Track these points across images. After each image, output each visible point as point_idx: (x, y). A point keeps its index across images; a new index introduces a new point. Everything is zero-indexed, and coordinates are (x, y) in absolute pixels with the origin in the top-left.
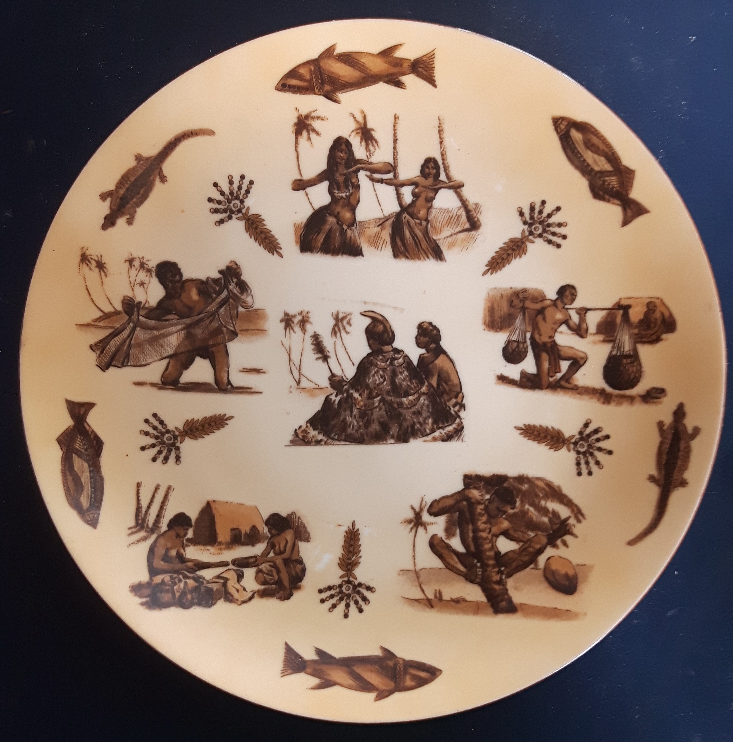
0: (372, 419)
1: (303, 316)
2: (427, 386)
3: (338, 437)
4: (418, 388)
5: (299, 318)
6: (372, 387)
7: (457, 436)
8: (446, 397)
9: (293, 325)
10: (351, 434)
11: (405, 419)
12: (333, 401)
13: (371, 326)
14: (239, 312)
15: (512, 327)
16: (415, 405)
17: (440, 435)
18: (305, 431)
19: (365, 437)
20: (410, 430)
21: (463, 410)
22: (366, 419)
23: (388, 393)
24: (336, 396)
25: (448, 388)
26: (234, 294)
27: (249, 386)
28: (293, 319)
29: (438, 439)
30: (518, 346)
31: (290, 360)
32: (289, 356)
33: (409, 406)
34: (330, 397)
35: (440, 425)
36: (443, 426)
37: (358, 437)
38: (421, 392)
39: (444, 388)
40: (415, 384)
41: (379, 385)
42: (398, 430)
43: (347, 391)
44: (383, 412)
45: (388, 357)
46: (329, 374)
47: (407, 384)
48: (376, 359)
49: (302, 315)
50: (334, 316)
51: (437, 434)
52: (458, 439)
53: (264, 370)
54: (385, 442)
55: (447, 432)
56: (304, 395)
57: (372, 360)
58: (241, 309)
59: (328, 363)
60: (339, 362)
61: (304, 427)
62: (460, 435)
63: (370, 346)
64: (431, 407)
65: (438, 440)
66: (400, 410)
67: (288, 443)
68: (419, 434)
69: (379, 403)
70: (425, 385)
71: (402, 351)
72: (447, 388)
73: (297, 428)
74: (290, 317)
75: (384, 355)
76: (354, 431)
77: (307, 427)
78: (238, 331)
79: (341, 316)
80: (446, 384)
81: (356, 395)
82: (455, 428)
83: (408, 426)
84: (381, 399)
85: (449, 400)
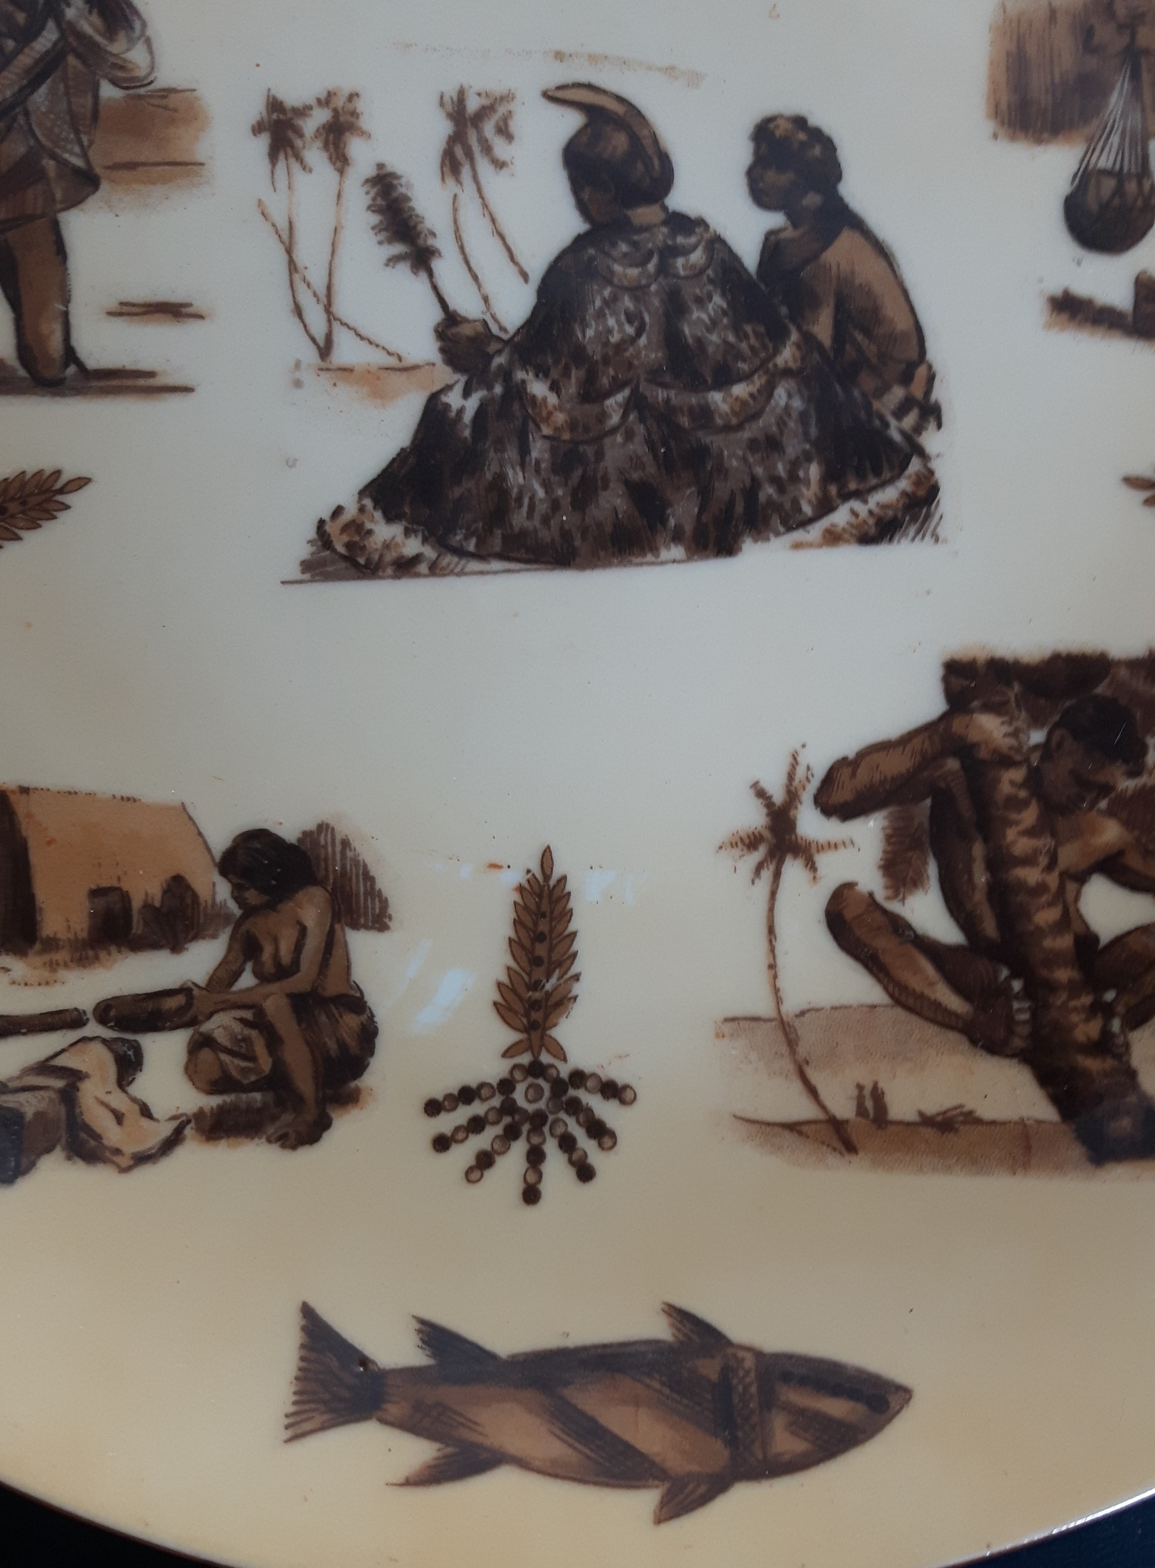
0: (599, 476)
1: (335, 110)
2: (798, 346)
3: (477, 545)
4: (763, 355)
5: (320, 117)
6: (597, 357)
7: (914, 519)
8: (867, 382)
9: (298, 143)
10: (523, 533)
11: (721, 470)
12: (453, 414)
13: (585, 139)
14: (102, 102)
15: (1095, 123)
16: (755, 416)
17: (853, 520)
18: (356, 527)
19: (578, 543)
20: (739, 508)
21: (932, 425)
22: (577, 473)
23: (655, 376)
24: (466, 394)
25: (873, 348)
26: (81, 36)
27: (145, 365)
28: (300, 122)
29: (846, 536)
30: (1119, 191)
31: (292, 267)
32: (289, 251)
33: (734, 421)
34: (445, 399)
35: (853, 486)
36: (861, 487)
37: (553, 540)
38: (776, 366)
39: (859, 348)
40: (753, 341)
41: (620, 347)
42: (696, 510)
43: (506, 374)
44: (638, 447)
45: (650, 245)
46: (436, 315)
47: (726, 342)
48: (608, 255)
49: (332, 105)
50: (449, 107)
51: (841, 517)
52: (918, 532)
53: (199, 305)
54: (649, 557)
55: (876, 510)
56: (346, 393)
57: (592, 259)
58: (108, 91)
59: (431, 274)
60: (470, 269)
61: (351, 511)
62: (928, 516)
63: (583, 207)
64: (813, 422)
65: (847, 541)
66: (700, 434)
67: (295, 572)
68: (775, 521)
69: (625, 416)
70: (788, 343)
71: (701, 222)
72: (871, 349)
73: (326, 516)
74: (289, 115)
75: (636, 238)
76: (537, 522)
77: (362, 509)
78: (98, 170)
79: (473, 105)
80: (867, 332)
81: (538, 388)
82: (904, 494)
83: (733, 492)
84: (629, 400)
85: (882, 391)
